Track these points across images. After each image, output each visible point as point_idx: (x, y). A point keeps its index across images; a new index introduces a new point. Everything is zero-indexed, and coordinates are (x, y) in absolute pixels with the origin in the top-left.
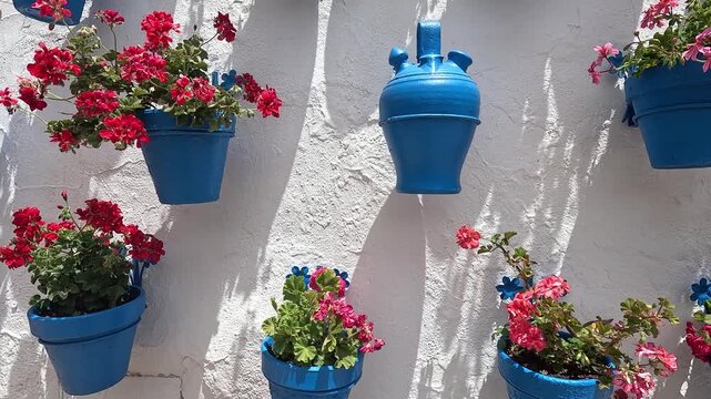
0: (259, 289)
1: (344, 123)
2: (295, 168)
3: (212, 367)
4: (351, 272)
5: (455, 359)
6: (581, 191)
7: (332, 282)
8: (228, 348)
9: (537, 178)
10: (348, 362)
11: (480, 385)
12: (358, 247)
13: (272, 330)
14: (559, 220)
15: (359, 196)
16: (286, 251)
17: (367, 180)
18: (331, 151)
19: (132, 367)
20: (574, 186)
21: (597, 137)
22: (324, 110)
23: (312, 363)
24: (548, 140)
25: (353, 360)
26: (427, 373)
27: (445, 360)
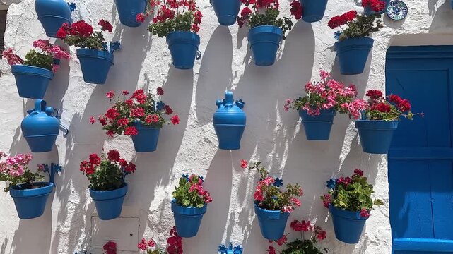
0: (170, 183)
1: (202, 121)
2: (184, 138)
3: (151, 213)
4: (204, 177)
5: (243, 210)
6: (289, 146)
7: (197, 180)
8: (158, 206)
9: (272, 142)
10: (201, 206)
11: (253, 219)
12: (207, 168)
13: (175, 195)
14: (282, 158)
15: (208, 148)
16: (180, 169)
17: (210, 142)
18: (197, 131)
19: (122, 214)
20: (287, 145)
21: (295, 127)
22: (195, 116)
23: (189, 205)
24: (277, 128)
25: (202, 205)
26: (233, 215)
27: (239, 210)
